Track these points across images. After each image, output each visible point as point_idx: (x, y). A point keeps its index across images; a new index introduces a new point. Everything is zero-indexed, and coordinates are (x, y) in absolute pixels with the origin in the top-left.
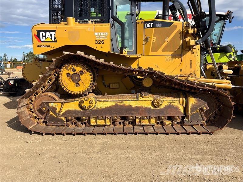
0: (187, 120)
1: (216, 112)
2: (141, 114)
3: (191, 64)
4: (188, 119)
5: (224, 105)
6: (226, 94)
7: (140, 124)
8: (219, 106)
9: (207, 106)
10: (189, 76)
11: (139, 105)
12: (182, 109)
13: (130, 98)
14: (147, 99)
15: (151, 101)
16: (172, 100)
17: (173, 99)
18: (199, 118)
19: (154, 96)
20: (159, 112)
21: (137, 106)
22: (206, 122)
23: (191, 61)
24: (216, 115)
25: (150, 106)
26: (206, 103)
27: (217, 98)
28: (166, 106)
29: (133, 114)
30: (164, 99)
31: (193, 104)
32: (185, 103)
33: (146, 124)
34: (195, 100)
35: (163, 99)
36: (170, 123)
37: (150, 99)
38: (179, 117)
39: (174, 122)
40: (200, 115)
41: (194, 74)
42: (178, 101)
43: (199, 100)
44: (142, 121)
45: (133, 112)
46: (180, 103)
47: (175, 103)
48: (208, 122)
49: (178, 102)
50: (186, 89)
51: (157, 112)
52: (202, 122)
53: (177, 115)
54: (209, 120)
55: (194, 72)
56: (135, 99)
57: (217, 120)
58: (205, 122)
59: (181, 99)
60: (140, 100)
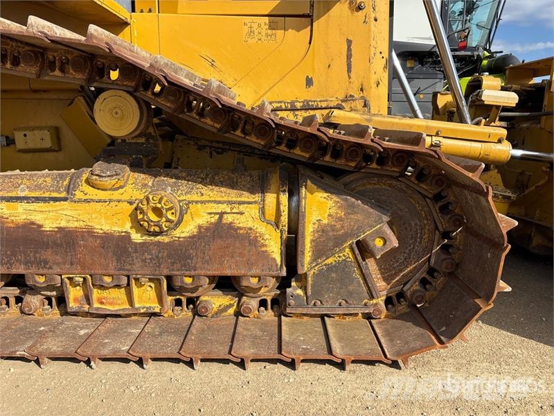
0: (300, 292)
1: (433, 260)
2: (83, 267)
3: (349, 56)
4: (305, 289)
5: (467, 230)
6: (470, 175)
7: (86, 308)
8: (446, 235)
9: (389, 231)
10: (339, 108)
11: (76, 224)
12: (272, 243)
13: (38, 187)
14: (116, 195)
15: (131, 203)
16: (230, 203)
17: (233, 195)
18: (351, 288)
19: (150, 181)
20: (169, 256)
21: (63, 224)
22: (388, 301)
23: (349, 42)
24: (431, 271)
25: (127, 226)
26: (386, 218)
27: (437, 197)
28: (200, 227)
29: (46, 262)
30: (195, 197)
31: (325, 221)
32: (284, 219)
33: (116, 308)
34: (330, 203)
35: (188, 197)
36: (231, 306)
37: (126, 197)
38: (259, 281)
39: (244, 299)
40: (357, 275)
41: (362, 98)
42: (257, 206)
43: (352, 206)
44: (96, 293)
45: (48, 255)
46: (267, 218)
47: (242, 213)
48: (395, 300)
49: (254, 210)
50: (298, 152)
51: (157, 257)
52: (366, 305)
53: (253, 272)
54: (401, 295)
55: (362, 90)
56: (55, 195)
57: (435, 293)
58: (381, 301)
59: (271, 198)
60: (80, 201)
